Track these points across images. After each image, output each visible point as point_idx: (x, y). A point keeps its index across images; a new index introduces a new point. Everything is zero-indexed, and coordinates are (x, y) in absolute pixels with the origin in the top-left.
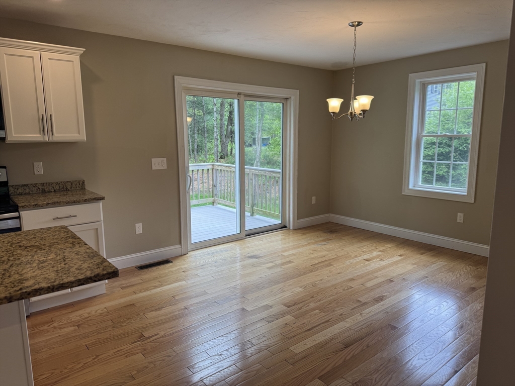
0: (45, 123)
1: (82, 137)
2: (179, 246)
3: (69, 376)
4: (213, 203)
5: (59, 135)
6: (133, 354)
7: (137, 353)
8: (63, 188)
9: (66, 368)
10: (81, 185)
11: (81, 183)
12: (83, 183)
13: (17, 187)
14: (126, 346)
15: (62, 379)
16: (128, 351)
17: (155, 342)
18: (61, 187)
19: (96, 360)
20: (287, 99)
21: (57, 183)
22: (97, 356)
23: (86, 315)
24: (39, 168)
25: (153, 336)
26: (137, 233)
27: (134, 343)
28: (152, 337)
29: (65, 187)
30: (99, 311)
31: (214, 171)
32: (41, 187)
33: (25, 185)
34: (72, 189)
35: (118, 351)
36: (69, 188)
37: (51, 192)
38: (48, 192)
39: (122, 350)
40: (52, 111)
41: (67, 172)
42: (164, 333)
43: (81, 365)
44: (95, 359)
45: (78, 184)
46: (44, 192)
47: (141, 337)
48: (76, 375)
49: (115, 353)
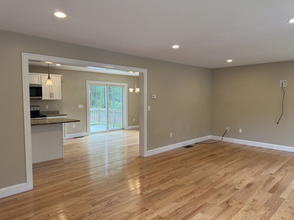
0: (51, 95)
1: (61, 98)
2: (86, 132)
4: (99, 124)
5: (54, 98)
8: (53, 113)
10: (58, 112)
13: (41, 112)
20: (123, 86)
21: (52, 111)
24: (47, 107)
26: (73, 127)
31: (99, 111)
32: (47, 112)
33: (43, 112)
36: (55, 113)
38: (49, 114)
40: (53, 92)
41: (55, 108)
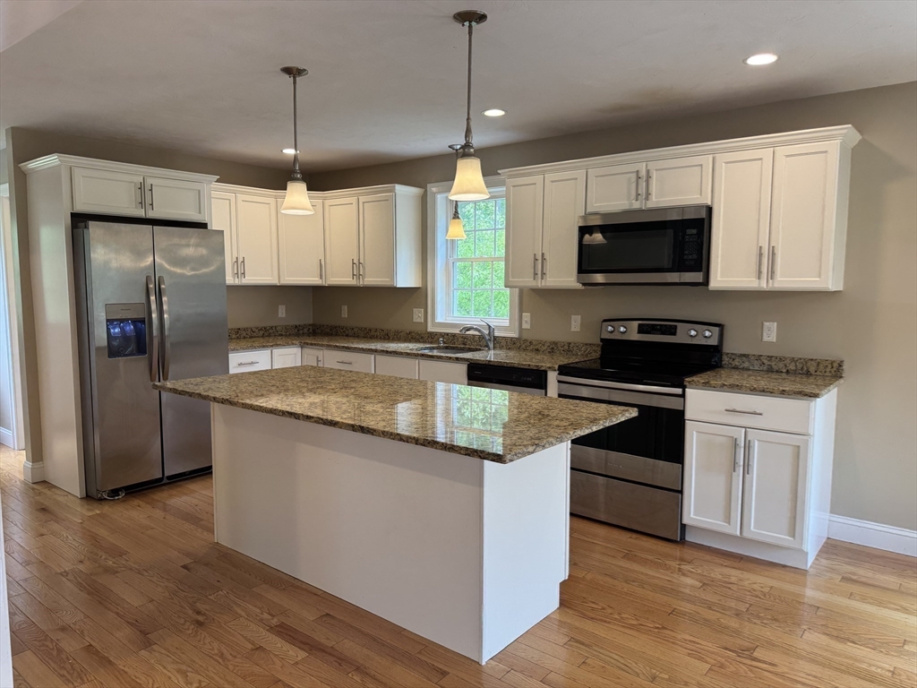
1: (826, 284)
3: (609, 623)
5: (786, 280)
6: (701, 659)
7: (706, 662)
8: (802, 369)
9: (619, 614)
10: (835, 368)
11: (835, 365)
12: (840, 366)
13: (733, 356)
14: (710, 645)
15: (601, 620)
16: (700, 651)
17: (751, 671)
18: (799, 366)
19: (656, 630)
21: (793, 360)
22: (664, 628)
23: (733, 579)
24: (771, 332)
25: (764, 662)
27: (726, 649)
28: (760, 661)
29: (805, 368)
30: (755, 586)
32: (765, 361)
33: (744, 355)
34: (818, 373)
35: (690, 641)
36: (812, 370)
37: (782, 372)
38: (777, 371)
39: (698, 643)
41: (814, 342)
42: (786, 670)
43: (635, 622)
44: (658, 628)
45: (830, 366)
46: (770, 370)
47: (747, 652)
48: (615, 627)
49: (686, 640)
